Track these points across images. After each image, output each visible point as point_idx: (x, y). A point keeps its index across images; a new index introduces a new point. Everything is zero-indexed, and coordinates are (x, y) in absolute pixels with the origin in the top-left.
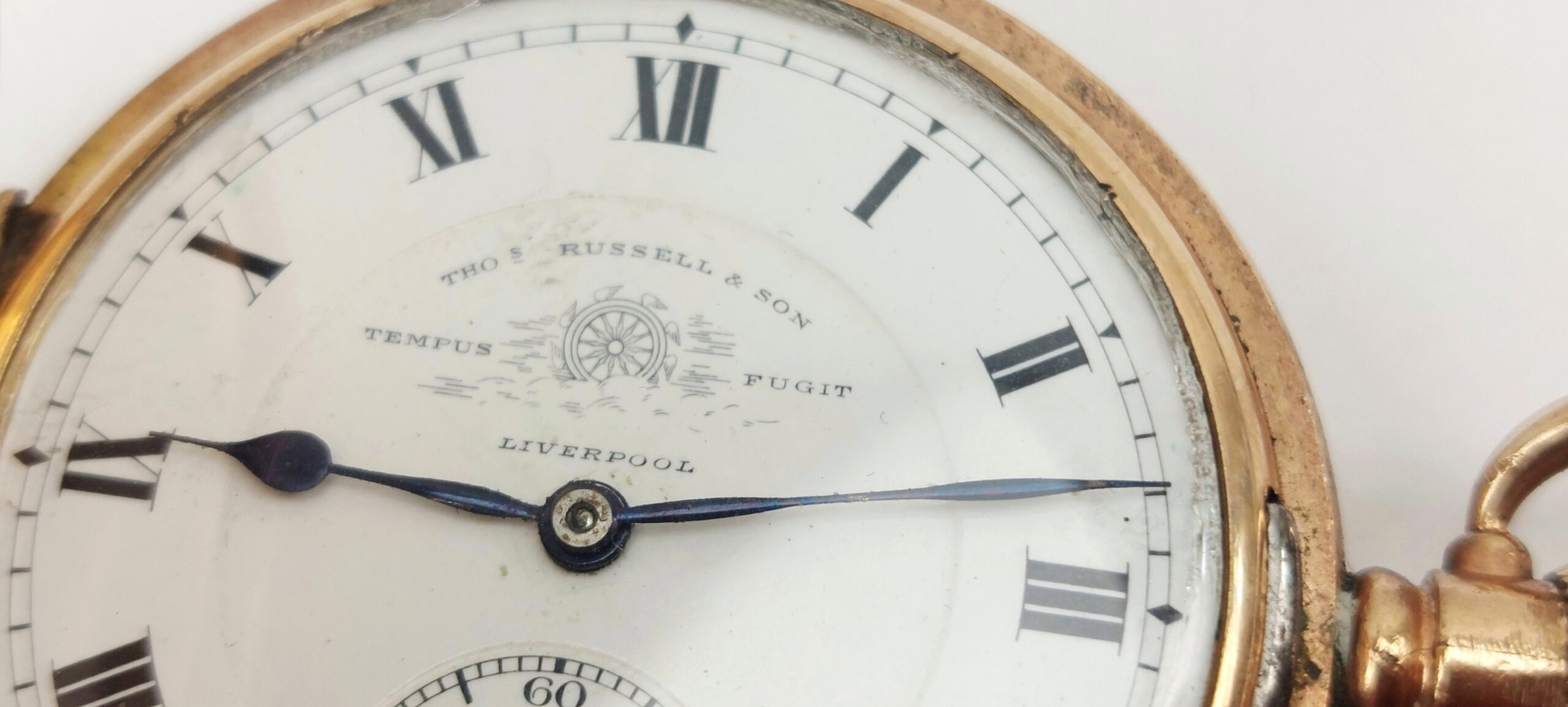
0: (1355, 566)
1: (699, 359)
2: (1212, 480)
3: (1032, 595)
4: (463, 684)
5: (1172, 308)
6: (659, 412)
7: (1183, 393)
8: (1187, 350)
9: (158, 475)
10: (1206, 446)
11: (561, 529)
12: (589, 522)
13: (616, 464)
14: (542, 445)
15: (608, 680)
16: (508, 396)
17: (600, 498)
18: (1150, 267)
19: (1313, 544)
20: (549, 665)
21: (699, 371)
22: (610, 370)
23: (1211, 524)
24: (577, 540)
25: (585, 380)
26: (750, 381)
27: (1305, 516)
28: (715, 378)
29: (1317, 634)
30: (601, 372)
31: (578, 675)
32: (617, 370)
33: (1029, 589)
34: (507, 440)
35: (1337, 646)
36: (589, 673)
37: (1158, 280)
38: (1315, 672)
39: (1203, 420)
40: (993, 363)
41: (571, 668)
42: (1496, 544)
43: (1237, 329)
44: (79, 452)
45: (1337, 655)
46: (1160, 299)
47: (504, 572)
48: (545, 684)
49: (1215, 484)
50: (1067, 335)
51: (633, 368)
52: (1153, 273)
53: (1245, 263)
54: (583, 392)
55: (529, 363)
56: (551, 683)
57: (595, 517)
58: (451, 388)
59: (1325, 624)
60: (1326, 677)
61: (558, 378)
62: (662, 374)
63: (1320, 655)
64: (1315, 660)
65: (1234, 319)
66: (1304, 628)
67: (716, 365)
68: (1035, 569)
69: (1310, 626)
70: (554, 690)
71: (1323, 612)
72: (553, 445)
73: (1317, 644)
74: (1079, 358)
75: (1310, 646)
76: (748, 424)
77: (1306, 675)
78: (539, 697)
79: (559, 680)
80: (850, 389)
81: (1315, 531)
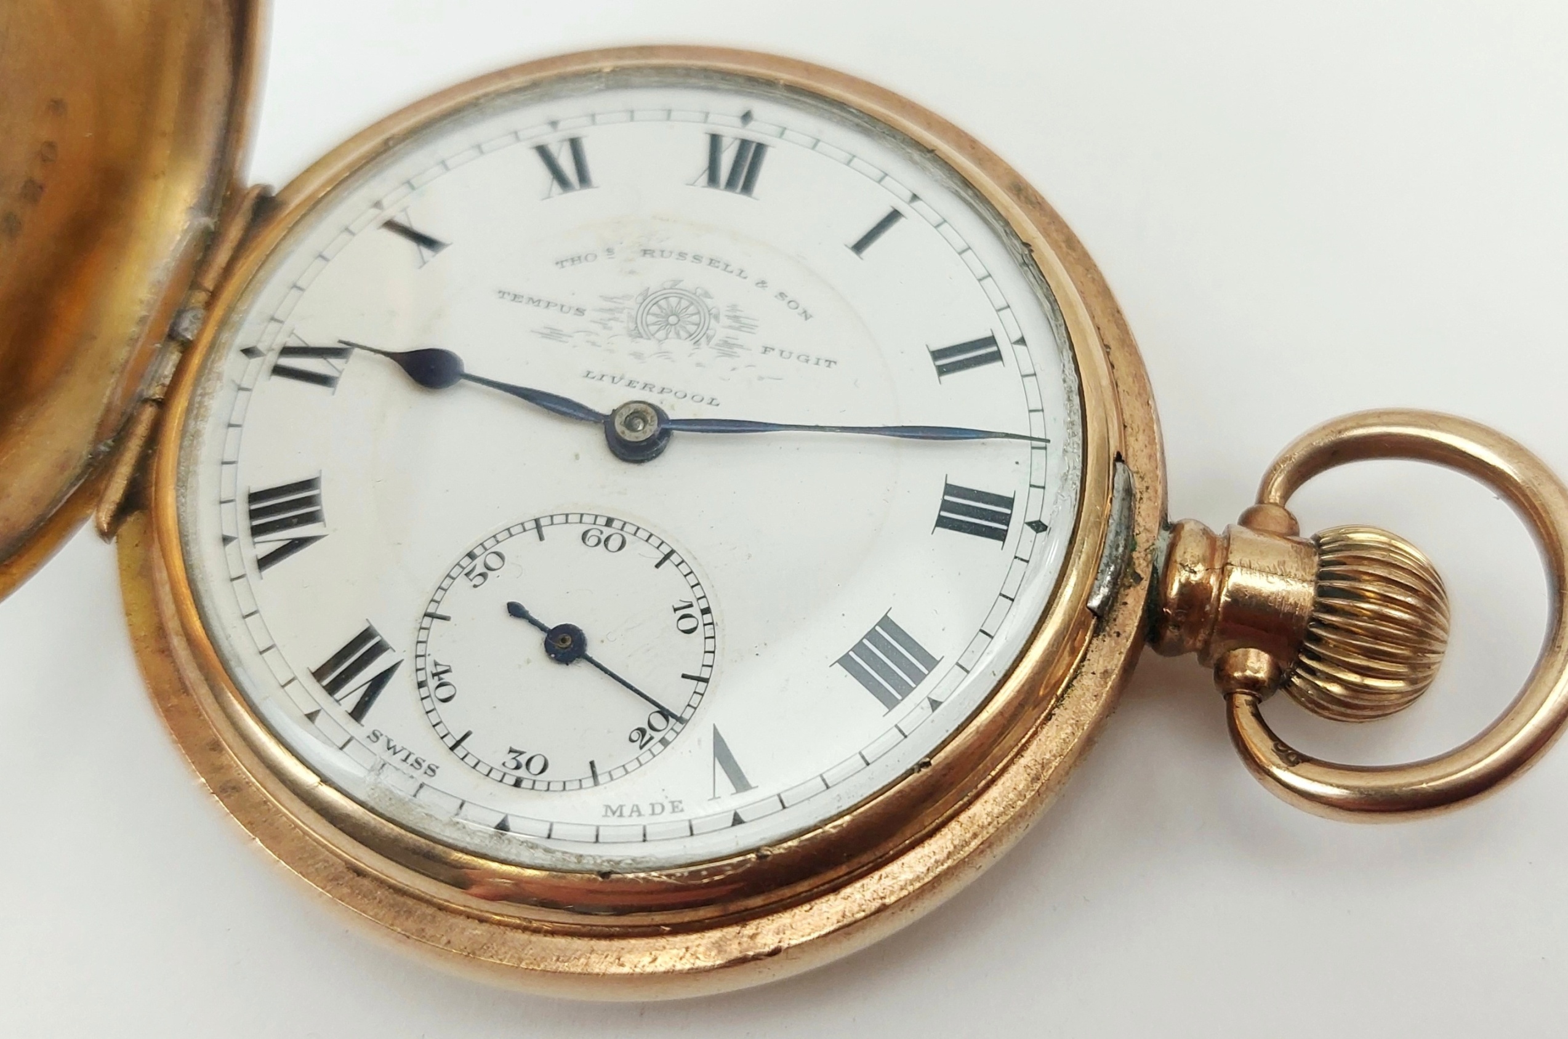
0: (1173, 518)
1: (732, 332)
2: (1078, 439)
3: (945, 506)
4: (538, 527)
5: (1064, 326)
6: (699, 365)
7: (1064, 381)
8: (1071, 354)
9: (341, 372)
10: (1077, 419)
11: (619, 428)
12: (640, 428)
13: (664, 395)
14: (614, 378)
15: (642, 534)
16: (594, 344)
17: (650, 410)
18: (1052, 299)
19: (1145, 496)
20: (602, 521)
21: (730, 341)
22: (667, 335)
23: (1075, 468)
24: (630, 436)
25: (649, 339)
26: (766, 350)
27: (1142, 478)
28: (741, 347)
29: (1143, 554)
30: (661, 334)
31: (622, 529)
32: (672, 334)
33: (944, 502)
34: (589, 373)
35: (1155, 563)
36: (629, 529)
37: (1056, 308)
38: (1138, 579)
39: (1076, 400)
40: (937, 355)
41: (617, 524)
42: (1277, 512)
43: (1108, 353)
44: (287, 351)
45: (1155, 569)
46: (1056, 319)
47: (577, 457)
48: (598, 533)
49: (1080, 442)
50: (991, 341)
51: (683, 334)
52: (1053, 302)
53: (1118, 312)
54: (646, 346)
55: (612, 323)
56: (602, 532)
57: (645, 422)
58: (553, 334)
59: (1149, 548)
60: (1145, 584)
61: (630, 336)
62: (703, 340)
63: (1143, 568)
64: (1139, 571)
65: (1107, 346)
66: (1134, 550)
67: (743, 337)
68: (950, 489)
69: (1138, 549)
70: (603, 538)
71: (1148, 541)
72: (621, 379)
73: (1142, 561)
74: (997, 356)
75: (1137, 562)
76: (761, 378)
77: (1132, 580)
78: (592, 541)
79: (607, 531)
80: (835, 363)
81: (1147, 488)
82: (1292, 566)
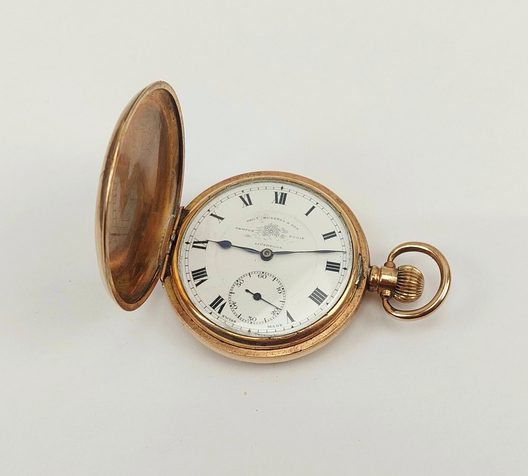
0: (371, 265)
1: (283, 233)
2: (352, 251)
3: (327, 266)
4: (249, 275)
5: (348, 229)
6: (277, 240)
7: (349, 240)
8: (350, 235)
9: (207, 246)
10: (352, 247)
11: (264, 255)
12: (268, 254)
13: (271, 247)
14: (261, 244)
15: (269, 275)
16: (256, 237)
17: (269, 250)
18: (345, 223)
19: (365, 261)
20: (261, 273)
21: (283, 235)
22: (270, 234)
23: (351, 257)
24: (266, 256)
25: (267, 236)
26: (290, 236)
27: (365, 258)
28: (285, 236)
29: (365, 273)
30: (269, 235)
31: (266, 274)
32: (271, 234)
34: (256, 243)
35: (368, 274)
37: (346, 225)
38: (365, 278)
39: (351, 244)
40: (324, 236)
41: (264, 273)
42: (391, 263)
43: (357, 233)
44: (195, 243)
45: (368, 276)
46: (346, 228)
47: (255, 260)
48: (261, 275)
49: (352, 252)
50: (334, 232)
51: (274, 234)
52: (346, 224)
53: (359, 224)
54: (267, 237)
55: (259, 233)
56: (262, 275)
57: (268, 253)
58: (248, 236)
60: (366, 279)
61: (263, 235)
62: (278, 235)
64: (365, 276)
65: (357, 232)
66: (363, 272)
67: (285, 234)
68: (328, 262)
70: (262, 276)
71: (366, 270)
72: (262, 244)
73: (365, 274)
74: (335, 235)
75: (364, 274)
76: (290, 242)
77: (363, 278)
78: (260, 277)
79: (263, 275)
80: (304, 238)
81: (366, 260)
82: (393, 274)
